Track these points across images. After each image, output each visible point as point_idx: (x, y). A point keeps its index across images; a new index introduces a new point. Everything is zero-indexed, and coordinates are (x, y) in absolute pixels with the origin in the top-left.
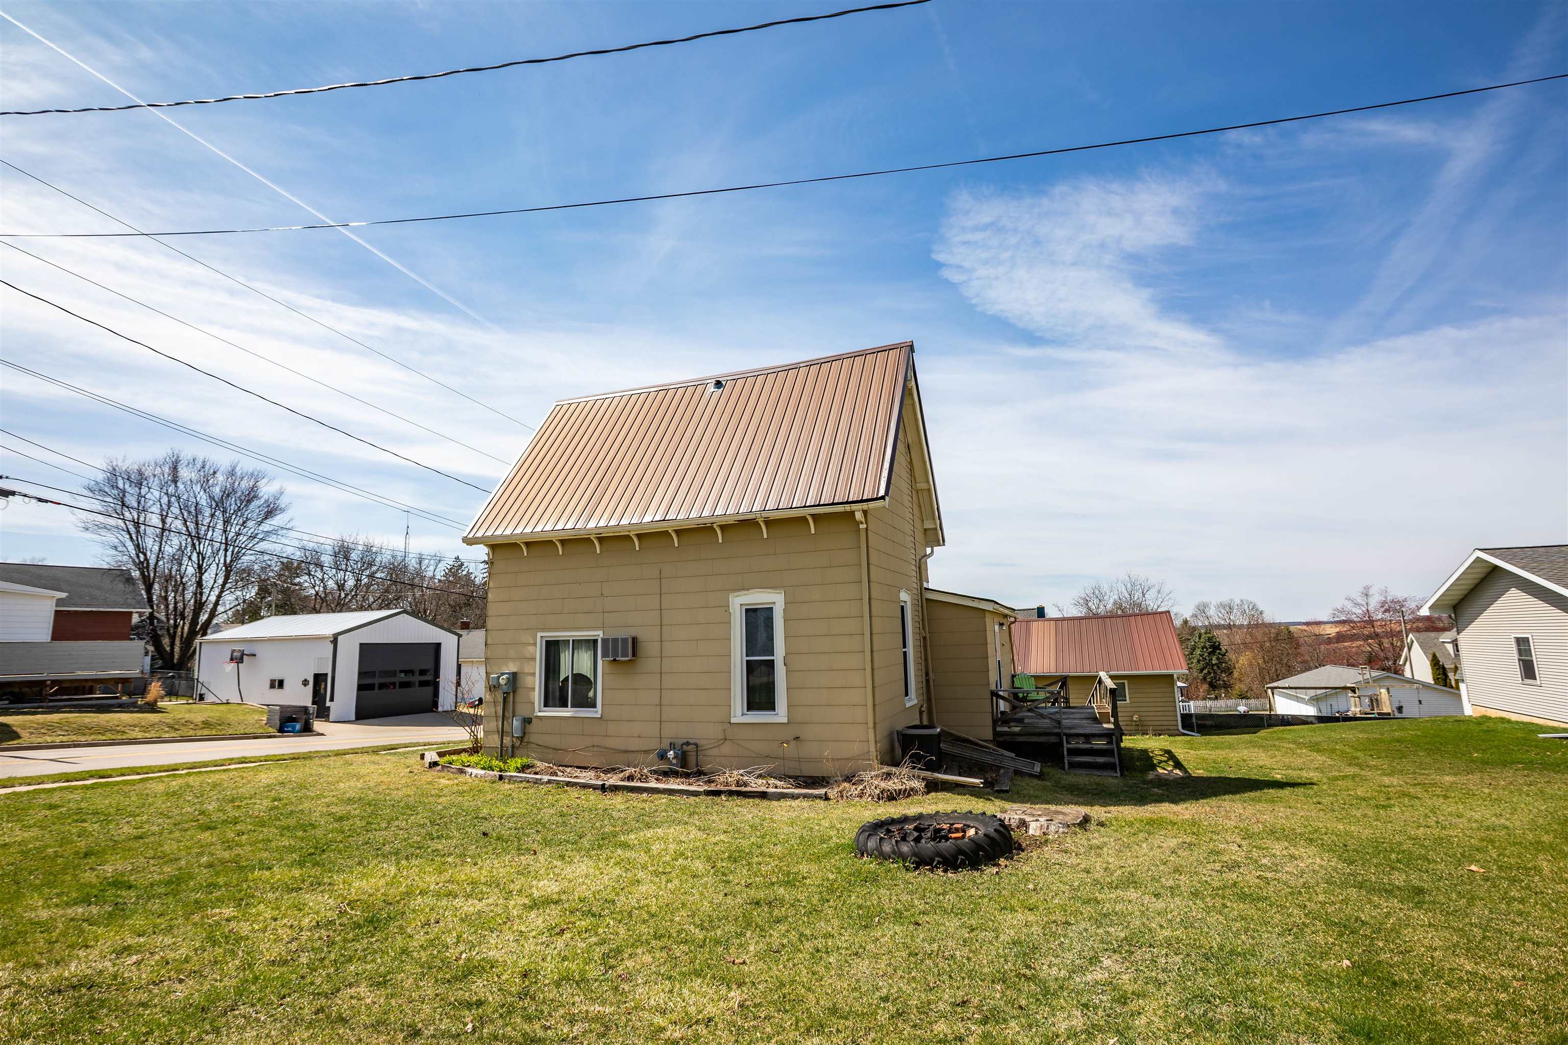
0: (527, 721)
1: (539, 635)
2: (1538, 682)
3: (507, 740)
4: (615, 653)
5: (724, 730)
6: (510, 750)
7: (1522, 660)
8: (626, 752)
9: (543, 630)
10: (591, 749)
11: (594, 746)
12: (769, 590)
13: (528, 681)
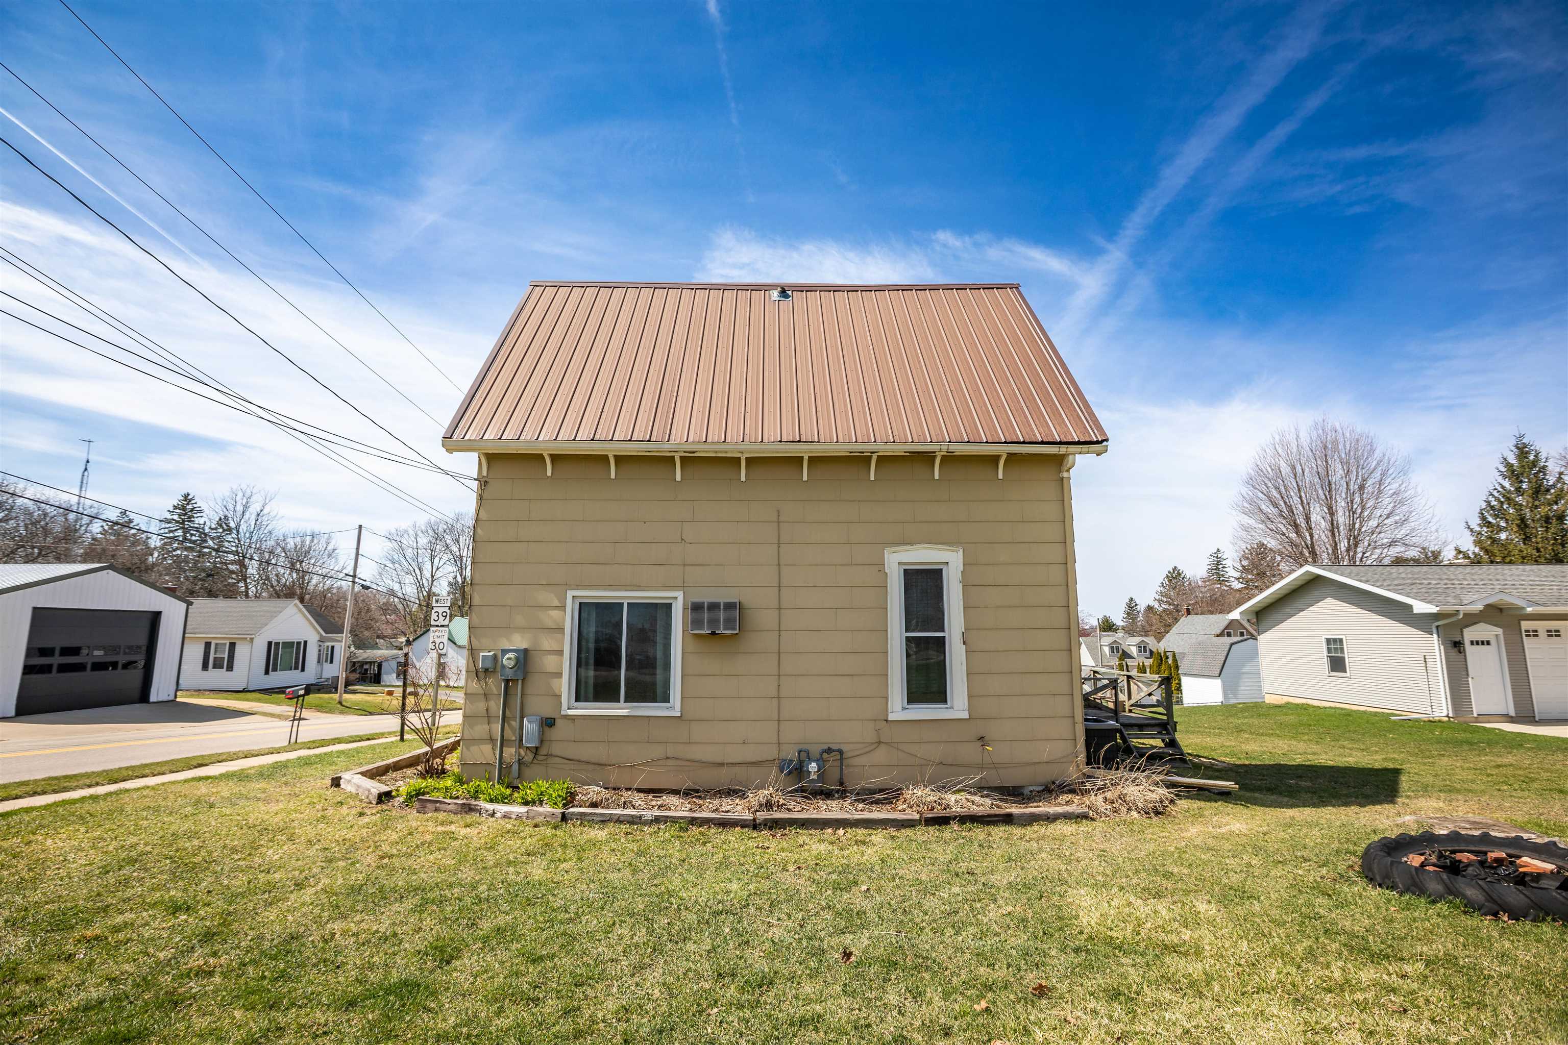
0: (548, 723)
1: (570, 594)
2: (1348, 674)
3: (510, 753)
4: (713, 623)
5: (878, 731)
6: (515, 767)
7: (1330, 657)
8: (722, 765)
9: (577, 587)
10: (661, 762)
11: (667, 758)
12: (940, 546)
13: (549, 663)
